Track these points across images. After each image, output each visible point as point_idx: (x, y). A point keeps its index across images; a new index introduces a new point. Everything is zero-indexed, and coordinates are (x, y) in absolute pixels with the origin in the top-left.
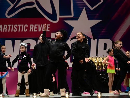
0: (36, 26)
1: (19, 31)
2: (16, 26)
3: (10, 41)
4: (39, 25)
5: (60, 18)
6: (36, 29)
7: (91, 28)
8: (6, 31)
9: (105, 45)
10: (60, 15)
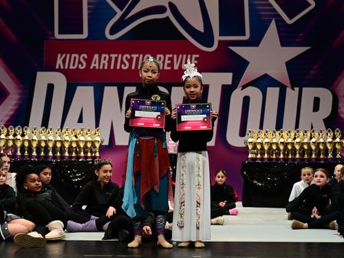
0: (169, 59)
1: (133, 68)
2: (126, 58)
3: (115, 89)
4: (175, 56)
5: (220, 42)
6: (169, 65)
7: (288, 64)
8: (106, 67)
9: (317, 101)
10: (221, 35)
